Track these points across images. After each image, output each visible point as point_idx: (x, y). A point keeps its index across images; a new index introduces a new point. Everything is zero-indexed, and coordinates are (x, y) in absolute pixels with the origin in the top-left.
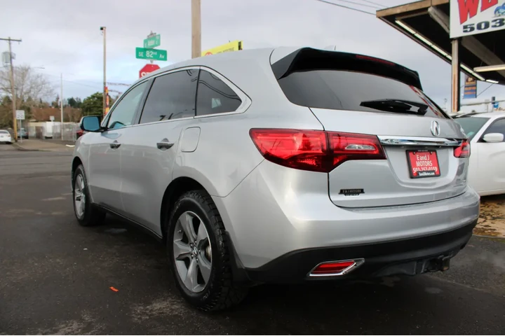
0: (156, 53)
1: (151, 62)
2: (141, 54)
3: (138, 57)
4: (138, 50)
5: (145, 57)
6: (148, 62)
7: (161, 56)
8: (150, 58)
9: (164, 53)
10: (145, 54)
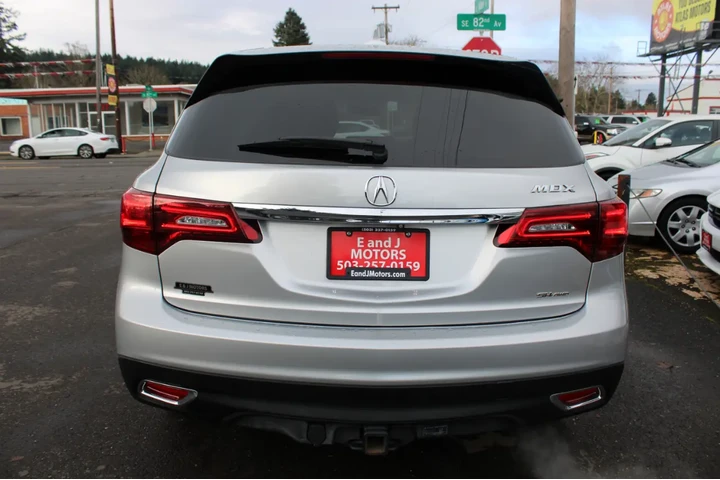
0: (488, 20)
1: (481, 33)
2: (465, 23)
3: (460, 27)
4: (461, 18)
5: (471, 27)
6: (476, 34)
7: (496, 24)
8: (478, 28)
9: (502, 18)
10: (471, 22)
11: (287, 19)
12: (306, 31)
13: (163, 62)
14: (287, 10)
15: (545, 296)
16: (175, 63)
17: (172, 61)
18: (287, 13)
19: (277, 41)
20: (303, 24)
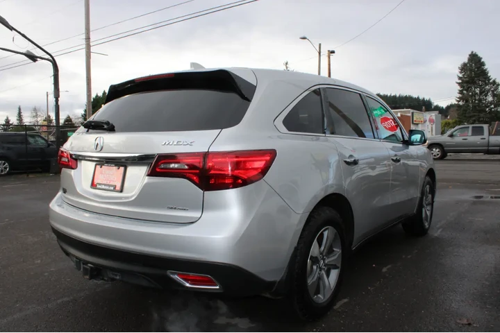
11: (469, 60)
12: (486, 67)
13: (387, 96)
14: (470, 53)
15: (172, 208)
16: (395, 97)
17: (392, 95)
18: (470, 55)
19: (461, 76)
20: (483, 62)
